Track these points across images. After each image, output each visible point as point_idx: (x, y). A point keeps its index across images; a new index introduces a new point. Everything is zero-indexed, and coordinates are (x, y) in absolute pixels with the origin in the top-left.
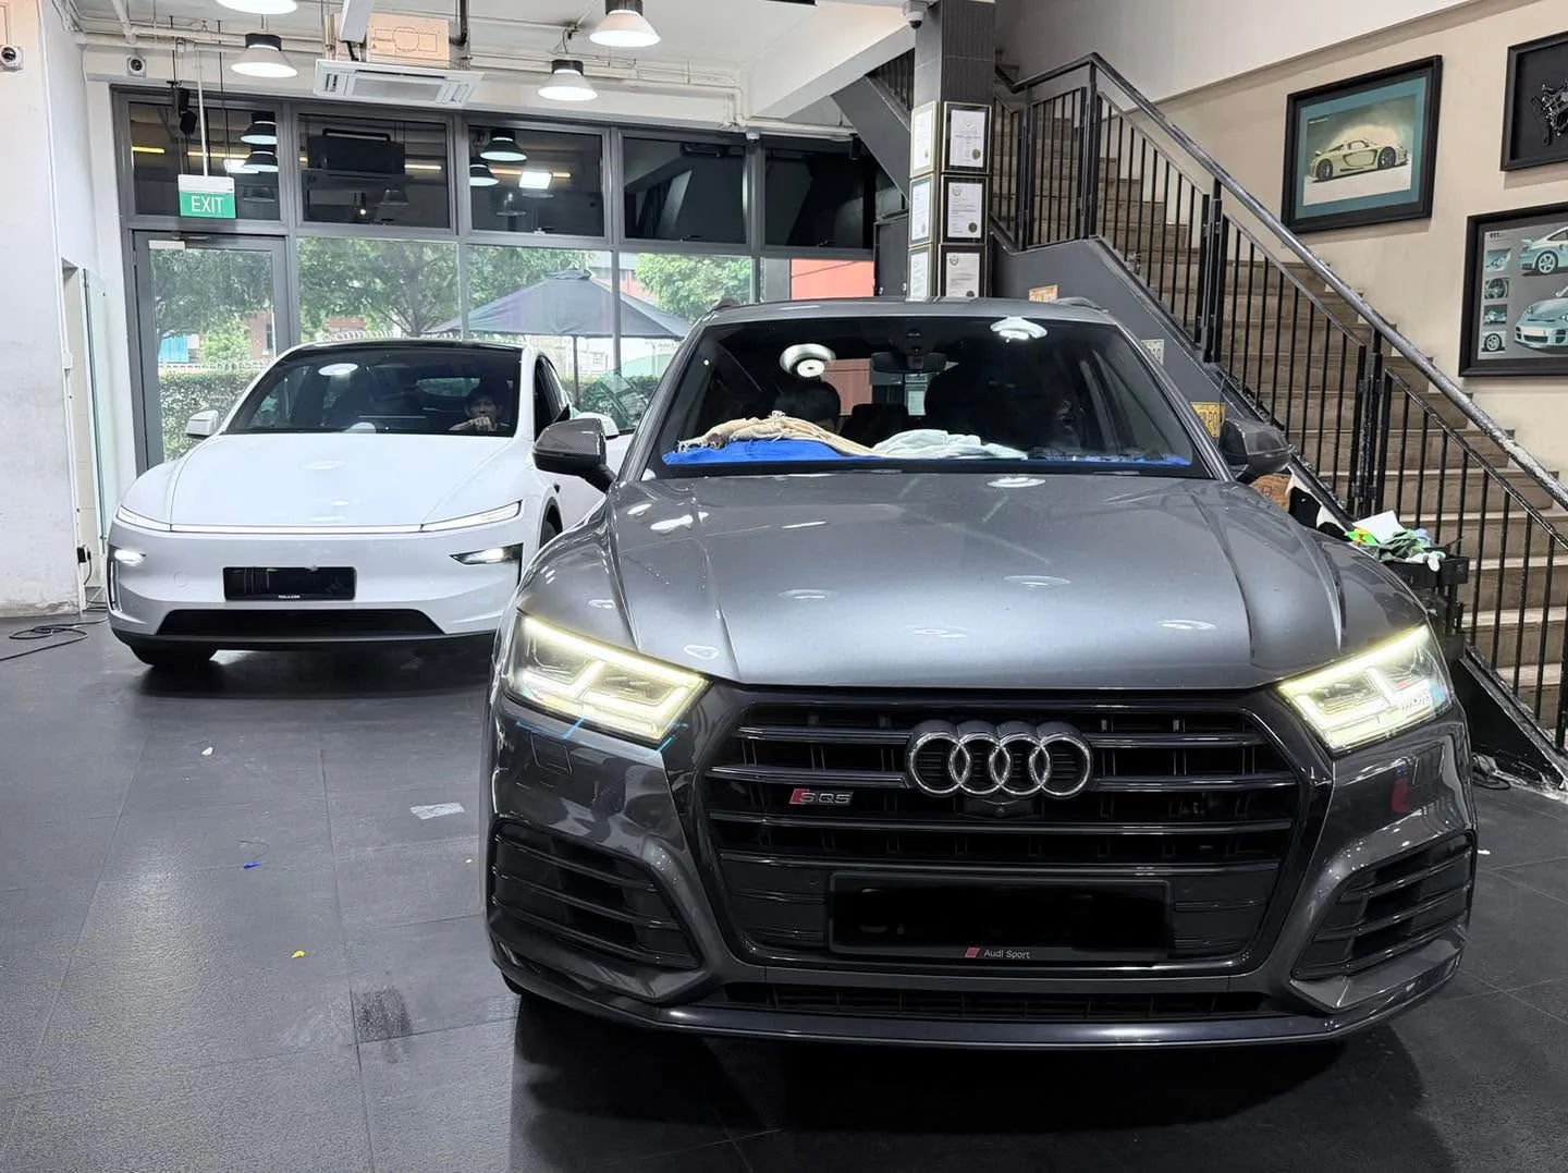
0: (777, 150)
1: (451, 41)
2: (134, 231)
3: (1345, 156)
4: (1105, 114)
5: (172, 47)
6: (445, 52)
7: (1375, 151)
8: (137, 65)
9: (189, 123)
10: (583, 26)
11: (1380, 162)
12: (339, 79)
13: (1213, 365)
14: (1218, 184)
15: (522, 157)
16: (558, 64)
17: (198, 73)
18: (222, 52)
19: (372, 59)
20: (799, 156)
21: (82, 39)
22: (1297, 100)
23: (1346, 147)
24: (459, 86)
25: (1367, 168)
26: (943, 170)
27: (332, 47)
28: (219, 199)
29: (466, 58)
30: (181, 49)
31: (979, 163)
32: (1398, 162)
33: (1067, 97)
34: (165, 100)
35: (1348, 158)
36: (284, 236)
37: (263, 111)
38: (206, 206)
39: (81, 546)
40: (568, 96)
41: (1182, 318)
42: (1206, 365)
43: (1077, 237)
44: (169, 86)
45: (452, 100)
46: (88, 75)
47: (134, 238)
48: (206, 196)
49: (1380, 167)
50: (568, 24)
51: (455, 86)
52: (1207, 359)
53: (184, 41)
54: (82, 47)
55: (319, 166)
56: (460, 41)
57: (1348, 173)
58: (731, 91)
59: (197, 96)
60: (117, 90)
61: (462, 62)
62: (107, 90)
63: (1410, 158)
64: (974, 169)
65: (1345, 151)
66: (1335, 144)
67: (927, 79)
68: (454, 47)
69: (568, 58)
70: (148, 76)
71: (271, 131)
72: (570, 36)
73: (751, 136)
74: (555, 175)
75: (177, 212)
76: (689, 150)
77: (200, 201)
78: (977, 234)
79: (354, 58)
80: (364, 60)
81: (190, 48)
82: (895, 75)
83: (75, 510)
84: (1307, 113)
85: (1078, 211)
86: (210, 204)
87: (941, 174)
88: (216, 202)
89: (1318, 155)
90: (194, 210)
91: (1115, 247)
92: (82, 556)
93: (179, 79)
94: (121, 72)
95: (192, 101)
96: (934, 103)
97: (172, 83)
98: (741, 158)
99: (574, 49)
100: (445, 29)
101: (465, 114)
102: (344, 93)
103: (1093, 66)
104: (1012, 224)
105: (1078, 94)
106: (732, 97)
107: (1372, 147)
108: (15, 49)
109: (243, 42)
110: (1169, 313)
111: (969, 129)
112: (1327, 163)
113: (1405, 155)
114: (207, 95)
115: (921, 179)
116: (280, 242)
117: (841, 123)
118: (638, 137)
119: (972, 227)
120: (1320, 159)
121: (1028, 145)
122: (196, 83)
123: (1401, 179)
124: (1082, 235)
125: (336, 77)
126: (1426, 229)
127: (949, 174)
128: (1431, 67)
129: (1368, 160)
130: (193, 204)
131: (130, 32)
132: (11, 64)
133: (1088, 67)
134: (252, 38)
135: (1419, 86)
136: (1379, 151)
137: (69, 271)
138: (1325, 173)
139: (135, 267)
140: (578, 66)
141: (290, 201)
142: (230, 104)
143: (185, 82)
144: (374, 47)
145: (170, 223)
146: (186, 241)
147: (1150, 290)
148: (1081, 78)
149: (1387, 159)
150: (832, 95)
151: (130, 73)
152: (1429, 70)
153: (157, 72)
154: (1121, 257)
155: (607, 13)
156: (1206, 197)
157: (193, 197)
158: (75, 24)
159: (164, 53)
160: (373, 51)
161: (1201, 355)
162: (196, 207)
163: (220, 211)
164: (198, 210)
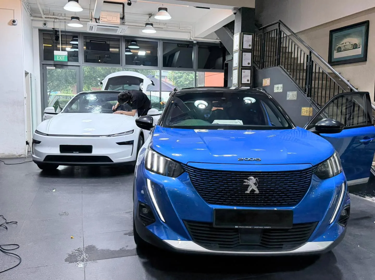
0: (201, 45)
1: (121, 18)
2: (43, 64)
3: (344, 46)
4: (282, 36)
5: (53, 20)
6: (119, 21)
7: (352, 44)
8: (45, 24)
9: (57, 38)
10: (153, 15)
11: (353, 47)
12: (93, 28)
13: (309, 98)
14: (310, 52)
15: (138, 47)
16: (147, 24)
17: (60, 26)
18: (66, 21)
19: (101, 23)
20: (207, 47)
21: (32, 18)
22: (332, 32)
23: (345, 43)
24: (122, 29)
25: (350, 49)
26: (241, 49)
27: (91, 20)
28: (64, 57)
29: (124, 22)
30: (56, 20)
31: (251, 48)
32: (358, 47)
33: (273, 31)
34: (52, 33)
35: (346, 47)
36: (79, 66)
37: (75, 35)
38: (60, 58)
39: (27, 141)
40: (149, 32)
41: (301, 86)
42: (308, 98)
43: (275, 66)
44: (52, 29)
45: (121, 33)
46: (33, 27)
47: (43, 66)
48: (60, 56)
49: (354, 48)
50: (150, 14)
51: (121, 29)
52: (308, 96)
53: (57, 18)
54: (32, 20)
55: (89, 49)
56: (123, 18)
57: (345, 50)
58: (190, 31)
59: (59, 32)
60: (40, 30)
61: (123, 23)
62: (38, 31)
63: (361, 46)
64: (249, 49)
65: (344, 44)
66: (342, 43)
67: (238, 27)
68: (121, 20)
69: (149, 23)
70: (48, 27)
71: (77, 41)
72: (150, 17)
73: (195, 42)
74: (147, 52)
75: (53, 60)
76: (179, 45)
77: (59, 57)
78: (250, 65)
79: (97, 22)
80: (99, 23)
81: (58, 20)
82: (230, 26)
83: (26, 132)
84: (335, 35)
85: (275, 59)
86: (61, 58)
87: (241, 50)
88: (63, 57)
89: (337, 46)
91: (285, 68)
92: (27, 143)
93: (55, 28)
94: (41, 26)
95: (58, 33)
96: (239, 33)
97: (53, 29)
98: (192, 47)
99: (151, 21)
100: (119, 16)
101: (124, 37)
102: (94, 31)
104: (259, 63)
105: (276, 30)
106: (190, 32)
107: (351, 43)
108: (16, 20)
109: (70, 19)
110: (298, 85)
111: (248, 39)
112: (340, 48)
113: (360, 45)
114: (61, 32)
115: (236, 52)
116: (77, 68)
117: (217, 39)
118: (167, 43)
119: (249, 64)
120: (338, 47)
121: (263, 43)
122: (59, 29)
123: (359, 52)
124: (276, 65)
125: (92, 27)
126: (365, 64)
127: (243, 50)
129: (350, 47)
130: (57, 58)
131: (43, 16)
132: (15, 24)
133: (278, 24)
134: (73, 18)
135: (363, 28)
136: (353, 45)
137: (27, 74)
138: (339, 50)
139: (43, 73)
140: (152, 25)
141: (81, 57)
142: (67, 34)
143: (57, 28)
144: (102, 19)
145: (52, 62)
146: (56, 67)
147: (293, 79)
148: (276, 27)
149: (355, 46)
150: (215, 32)
151: (43, 26)
152: (366, 24)
153: (50, 26)
154: (286, 71)
155: (159, 11)
156: (307, 56)
157: (57, 56)
158: (31, 14)
159: (51, 21)
160: (101, 21)
161: (306, 95)
162: (58, 59)
163: (64, 59)
164: (59, 59)
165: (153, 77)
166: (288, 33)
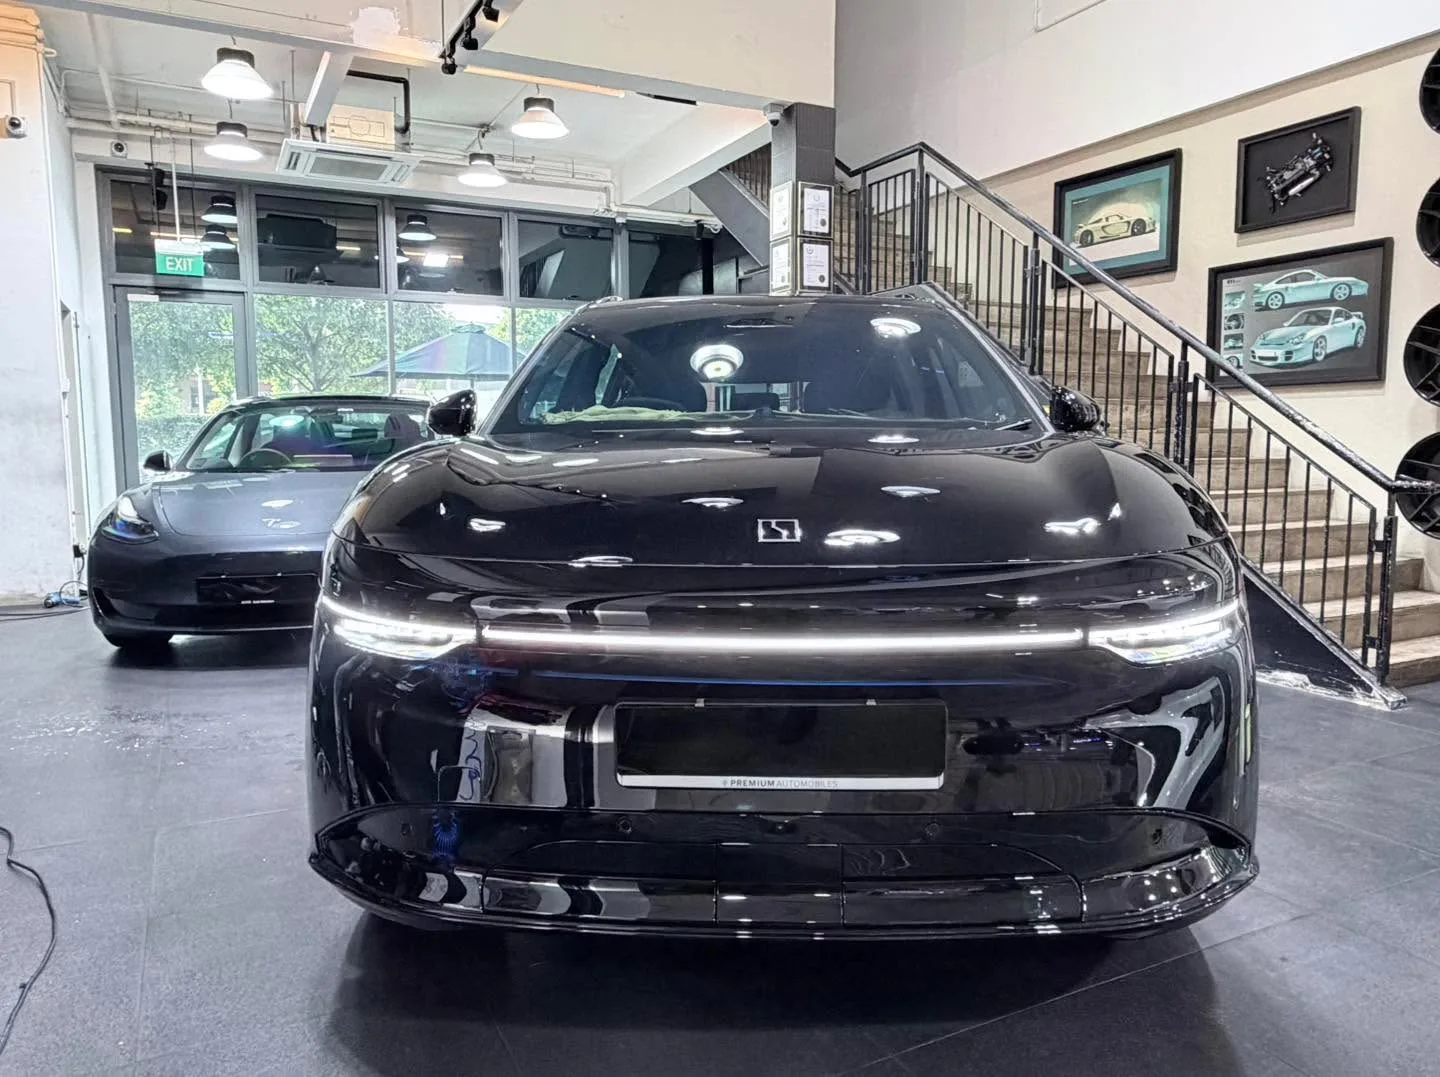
0: (641, 233)
1: (397, 130)
2: (114, 286)
3: (1103, 227)
4: (932, 193)
5: (151, 133)
6: (392, 138)
7: (1129, 222)
8: (119, 148)
9: (162, 200)
10: (493, 128)
11: (1133, 231)
12: (301, 157)
13: (1038, 377)
14: (1036, 236)
15: (432, 237)
16: (474, 156)
17: (174, 158)
18: (194, 139)
19: (330, 142)
21: (72, 123)
22: (1062, 187)
23: (1104, 220)
24: (402, 166)
25: (1121, 235)
26: (799, 234)
27: (297, 130)
28: (190, 260)
29: (408, 144)
30: (159, 135)
31: (825, 230)
32: (1148, 230)
33: (890, 181)
34: (142, 179)
35: (1107, 229)
36: (243, 293)
37: (223, 193)
38: (178, 266)
39: (76, 543)
40: (482, 184)
41: (1008, 343)
42: (1032, 378)
43: (912, 283)
44: (146, 167)
45: (393, 180)
46: (76, 154)
47: (116, 293)
48: (179, 257)
49: (1134, 234)
50: (482, 126)
51: (399, 165)
52: (1032, 372)
53: (161, 129)
54: (71, 130)
56: (404, 130)
57: (1106, 240)
58: (605, 184)
59: (170, 177)
60: (101, 170)
61: (405, 146)
62: (92, 167)
63: (1158, 225)
64: (823, 234)
65: (1103, 223)
66: (1095, 218)
67: (783, 165)
68: (399, 135)
69: (482, 152)
70: (129, 157)
71: (232, 212)
72: (483, 135)
73: (620, 220)
74: (452, 257)
75: (152, 270)
76: (565, 232)
77: (174, 261)
78: (825, 284)
79: (315, 139)
80: (324, 141)
81: (166, 135)
82: (753, 167)
83: (70, 513)
84: (1070, 196)
85: (912, 264)
86: (182, 264)
87: (797, 236)
88: (187, 262)
89: (1081, 227)
90: (168, 268)
91: (945, 289)
92: (78, 552)
93: (156, 160)
94: (103, 151)
95: (166, 181)
96: (790, 183)
97: (149, 164)
98: (611, 239)
99: (489, 145)
100: (392, 120)
101: (393, 199)
102: (304, 175)
103: (921, 152)
104: (853, 279)
105: (909, 175)
106: (606, 190)
107: (1126, 219)
108: (21, 120)
109: (215, 129)
110: (996, 337)
111: (818, 202)
112: (1089, 233)
113: (1154, 225)
114: (180, 177)
115: (780, 242)
116: (240, 297)
117: (690, 211)
118: (530, 220)
119: (822, 279)
120: (1082, 230)
121: (865, 215)
122: (170, 165)
123: (1151, 243)
124: (916, 281)
125: (299, 154)
126: (1172, 280)
127: (802, 238)
128: (1173, 158)
129: (1124, 229)
130: (168, 263)
131: (115, 118)
132: (17, 131)
133: (917, 154)
134: (222, 126)
135: (1164, 172)
136: (1132, 223)
137: (65, 312)
138: (1087, 240)
139: (116, 316)
140: (490, 158)
141: (249, 265)
142: (198, 185)
143: (161, 164)
144: (333, 131)
145: (147, 280)
146: (161, 295)
147: (979, 321)
148: (912, 161)
149: (1139, 228)
150: (690, 187)
151: (113, 153)
152: (1172, 160)
153: (138, 155)
154: (952, 298)
155: (526, 109)
156: (1026, 248)
157: (168, 258)
158: (66, 110)
159: (141, 138)
160: (333, 135)
161: (1026, 370)
162: (170, 266)
163: (190, 269)
164: (172, 269)
165: (481, 332)
166: (956, 182)
